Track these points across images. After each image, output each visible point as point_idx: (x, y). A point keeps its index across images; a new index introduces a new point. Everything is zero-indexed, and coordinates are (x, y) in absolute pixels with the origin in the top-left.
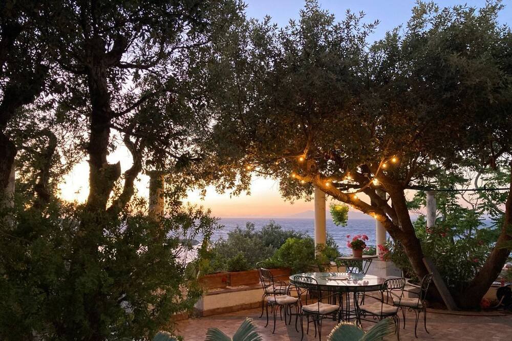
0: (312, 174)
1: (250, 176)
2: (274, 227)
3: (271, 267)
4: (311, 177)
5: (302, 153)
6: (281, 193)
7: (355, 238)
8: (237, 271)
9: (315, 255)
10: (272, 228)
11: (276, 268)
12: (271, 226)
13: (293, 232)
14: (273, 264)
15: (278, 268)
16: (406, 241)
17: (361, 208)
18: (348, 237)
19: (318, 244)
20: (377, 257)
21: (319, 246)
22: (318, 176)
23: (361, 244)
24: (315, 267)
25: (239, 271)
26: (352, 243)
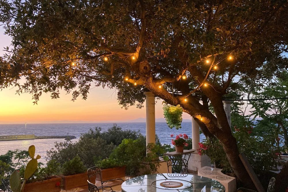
0: (145, 76)
1: (90, 85)
2: (116, 128)
3: (108, 167)
4: (144, 80)
5: (135, 51)
6: (118, 102)
7: (178, 137)
8: (71, 174)
9: (147, 153)
10: (115, 129)
11: (112, 167)
12: (115, 128)
13: (130, 131)
14: (109, 164)
15: (114, 167)
16: (226, 140)
17: (189, 111)
18: (172, 136)
19: (149, 144)
20: (194, 152)
21: (150, 145)
22: (151, 79)
23: (182, 141)
24: (146, 164)
25: (74, 174)
26: (175, 141)
